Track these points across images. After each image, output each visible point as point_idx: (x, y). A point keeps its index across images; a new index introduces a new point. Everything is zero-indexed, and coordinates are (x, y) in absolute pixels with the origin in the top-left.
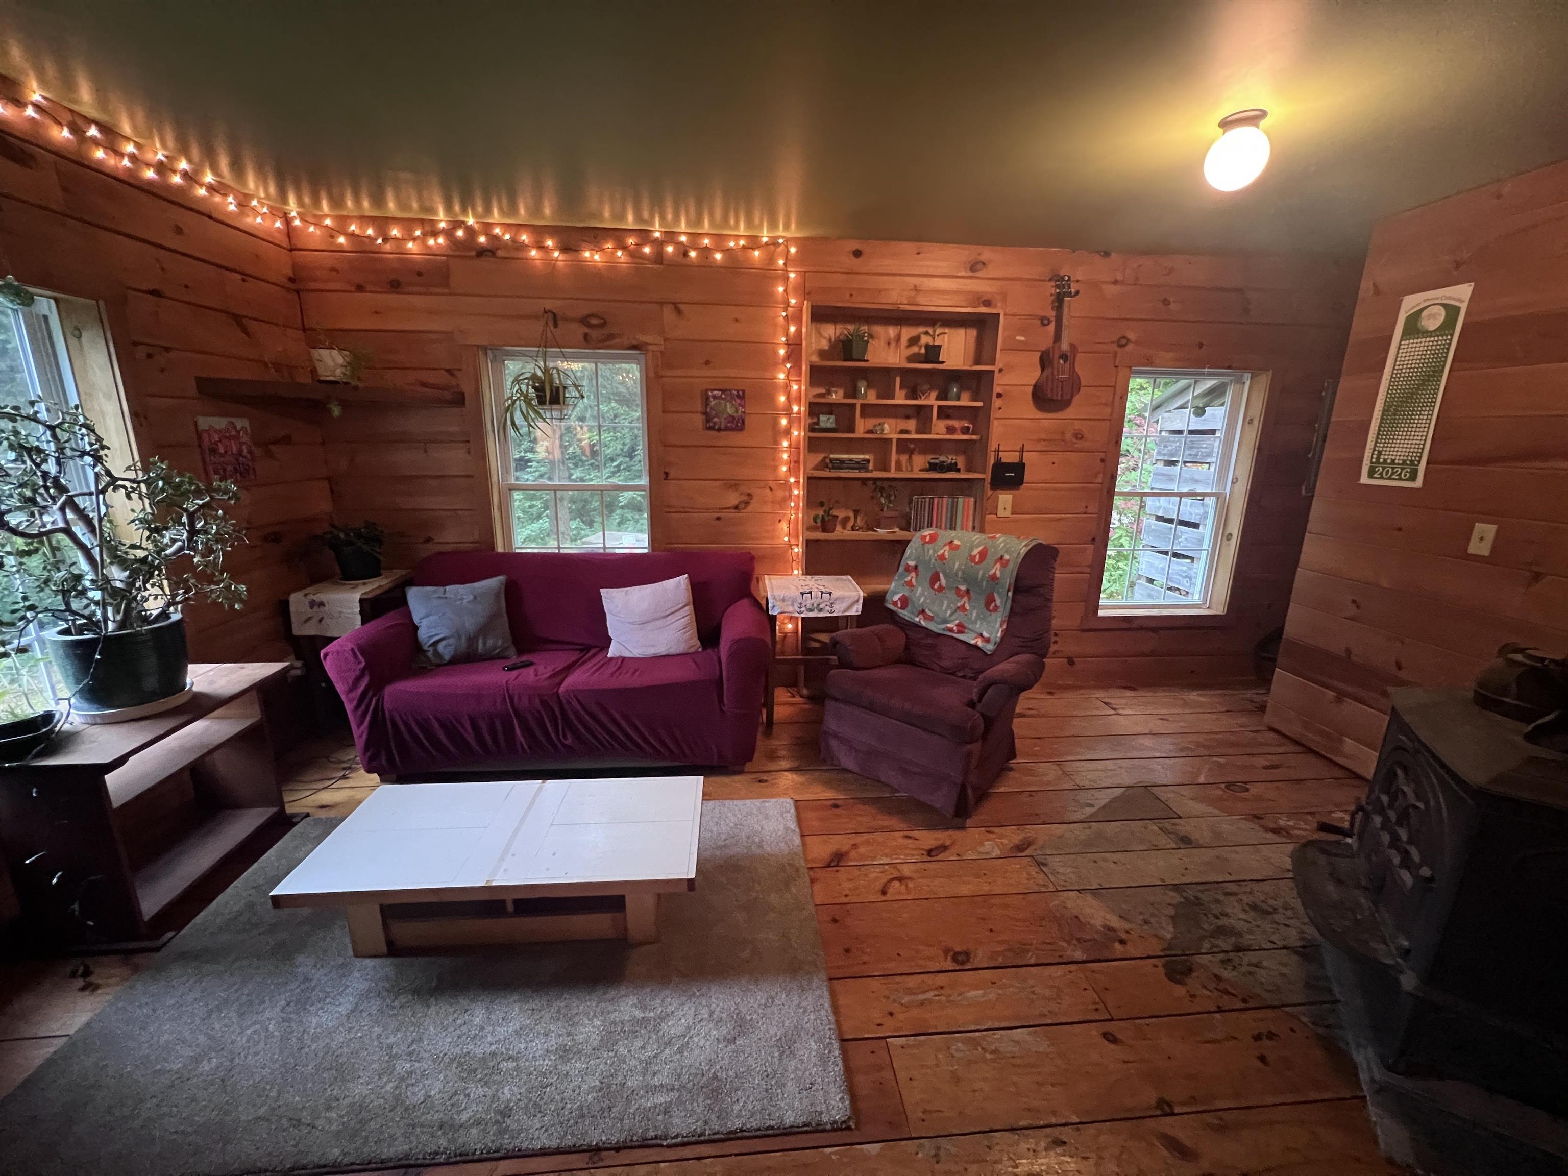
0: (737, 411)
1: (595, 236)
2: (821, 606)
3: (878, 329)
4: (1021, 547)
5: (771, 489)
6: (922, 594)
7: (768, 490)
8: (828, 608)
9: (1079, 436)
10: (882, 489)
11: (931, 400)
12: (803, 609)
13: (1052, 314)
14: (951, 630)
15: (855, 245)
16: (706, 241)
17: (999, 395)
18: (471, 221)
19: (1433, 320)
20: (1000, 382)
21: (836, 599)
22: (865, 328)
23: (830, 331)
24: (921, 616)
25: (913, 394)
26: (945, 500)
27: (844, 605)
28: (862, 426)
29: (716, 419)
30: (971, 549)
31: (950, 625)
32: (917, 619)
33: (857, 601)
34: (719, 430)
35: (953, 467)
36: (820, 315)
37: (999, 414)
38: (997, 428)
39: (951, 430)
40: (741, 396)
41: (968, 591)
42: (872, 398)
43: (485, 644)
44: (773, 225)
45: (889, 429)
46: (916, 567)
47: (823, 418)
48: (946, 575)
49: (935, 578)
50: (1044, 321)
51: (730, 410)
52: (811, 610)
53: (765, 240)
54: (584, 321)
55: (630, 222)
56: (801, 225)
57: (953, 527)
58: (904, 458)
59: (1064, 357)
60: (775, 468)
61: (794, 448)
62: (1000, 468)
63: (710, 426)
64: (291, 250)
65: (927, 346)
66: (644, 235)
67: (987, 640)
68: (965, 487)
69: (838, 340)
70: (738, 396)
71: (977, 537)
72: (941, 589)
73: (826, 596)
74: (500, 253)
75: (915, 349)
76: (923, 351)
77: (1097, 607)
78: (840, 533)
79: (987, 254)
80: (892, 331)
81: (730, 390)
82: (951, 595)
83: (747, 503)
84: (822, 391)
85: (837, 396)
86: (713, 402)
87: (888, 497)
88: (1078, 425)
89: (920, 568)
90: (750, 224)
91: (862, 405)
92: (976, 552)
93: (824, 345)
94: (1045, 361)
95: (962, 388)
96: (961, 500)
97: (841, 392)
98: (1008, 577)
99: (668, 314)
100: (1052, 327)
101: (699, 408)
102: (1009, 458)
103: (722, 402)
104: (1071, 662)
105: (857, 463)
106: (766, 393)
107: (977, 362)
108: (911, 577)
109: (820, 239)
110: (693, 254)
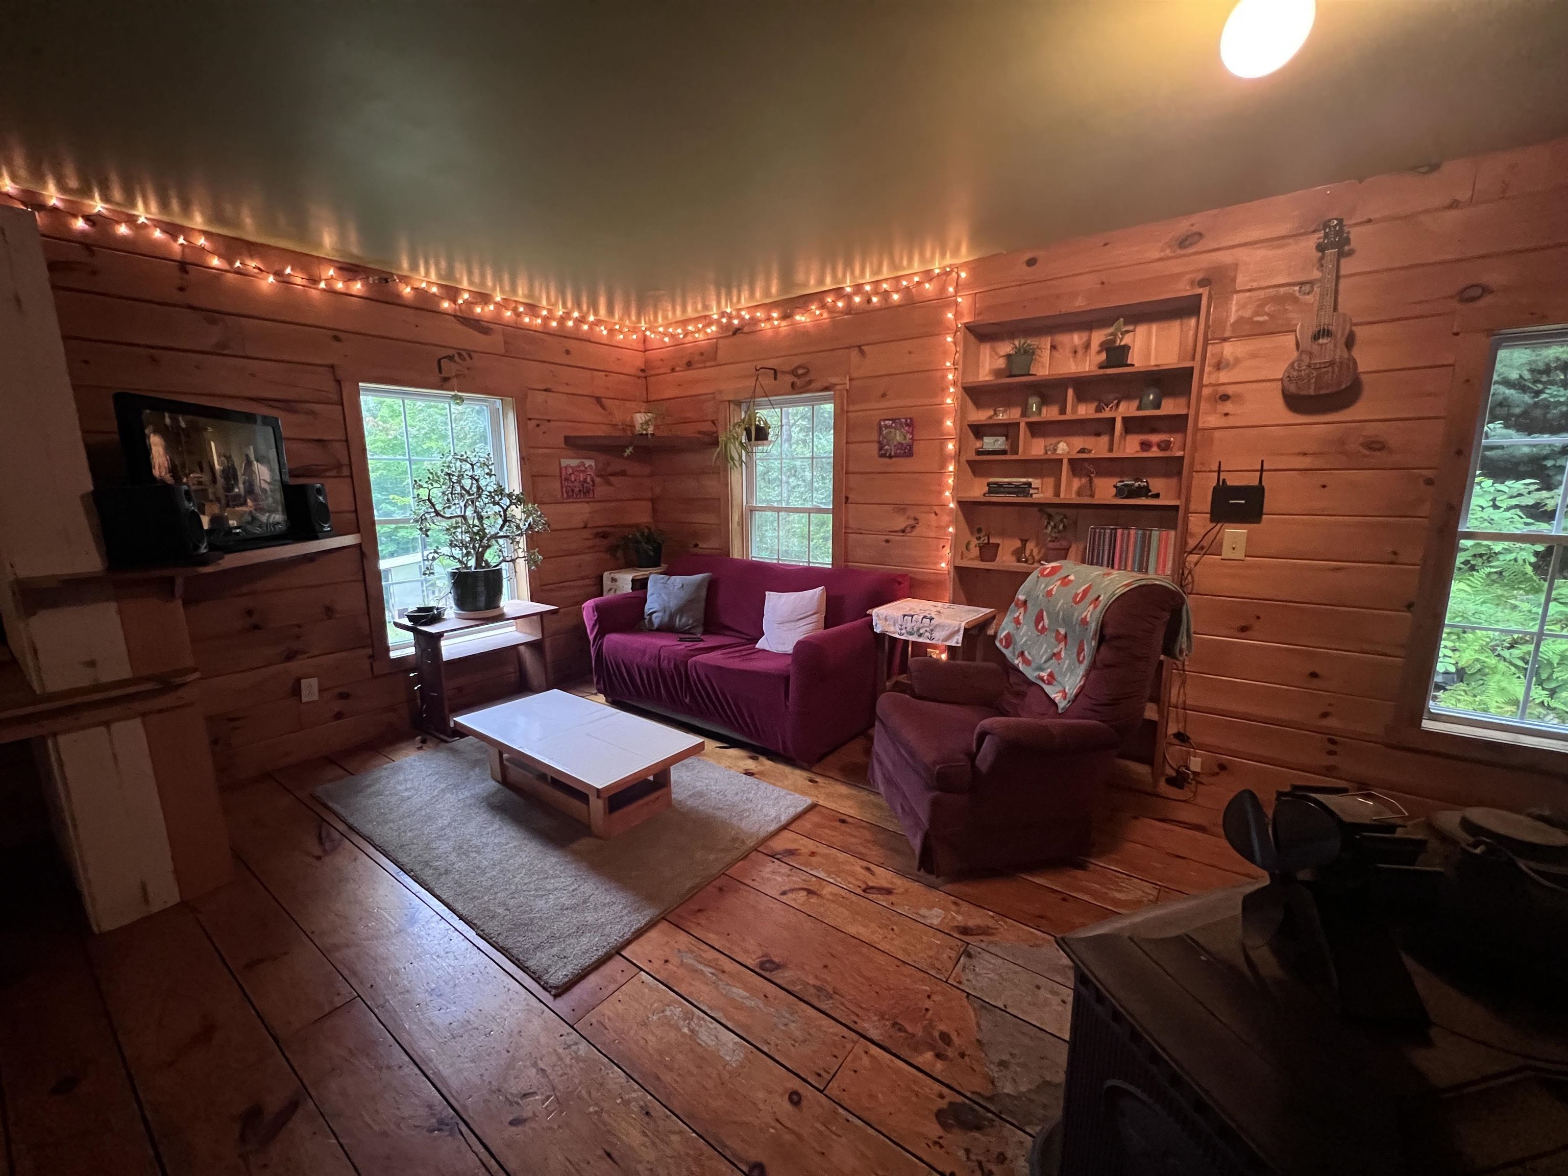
0: (905, 439)
1: (803, 301)
2: (921, 631)
5: (936, 514)
6: (1025, 634)
7: (933, 515)
8: (927, 634)
9: (1375, 446)
10: (1049, 516)
11: (1117, 411)
12: (903, 631)
14: (1042, 679)
15: (1028, 256)
16: (885, 286)
18: (729, 310)
20: (1215, 379)
21: (936, 626)
24: (1020, 659)
26: (1132, 532)
27: (945, 633)
28: (1035, 447)
29: (887, 447)
30: (1078, 589)
31: (1042, 674)
32: (1016, 662)
33: (958, 631)
34: (891, 457)
35: (1148, 492)
39: (1145, 446)
40: (910, 424)
41: (1065, 636)
44: (944, 255)
45: (1064, 448)
46: (1025, 602)
47: (988, 440)
48: (1050, 616)
50: (1306, 290)
51: (899, 438)
52: (911, 634)
53: (937, 271)
54: (794, 372)
55: (829, 284)
56: (971, 249)
58: (1080, 481)
59: (1324, 333)
60: (940, 493)
62: (1222, 493)
63: (883, 453)
64: (645, 351)
65: (1108, 349)
66: (838, 292)
67: (1065, 698)
68: (1162, 517)
69: (1011, 357)
70: (907, 425)
72: (1043, 630)
73: (927, 621)
74: (746, 329)
76: (1113, 353)
77: (1418, 716)
78: (1002, 563)
79: (1201, 221)
80: (1077, 339)
81: (899, 419)
82: (1051, 638)
83: (913, 527)
84: (992, 413)
85: (1005, 416)
86: (885, 432)
87: (1056, 526)
88: (1371, 430)
89: (1029, 604)
90: (923, 260)
92: (1082, 589)
93: (1001, 363)
95: (1161, 391)
96: (1155, 533)
97: (1010, 411)
98: (1095, 623)
99: (854, 353)
101: (875, 438)
102: (1241, 480)
103: (892, 430)
105: (1017, 487)
106: (935, 419)
107: (1185, 358)
108: (1019, 613)
109: (992, 257)
110: (875, 299)
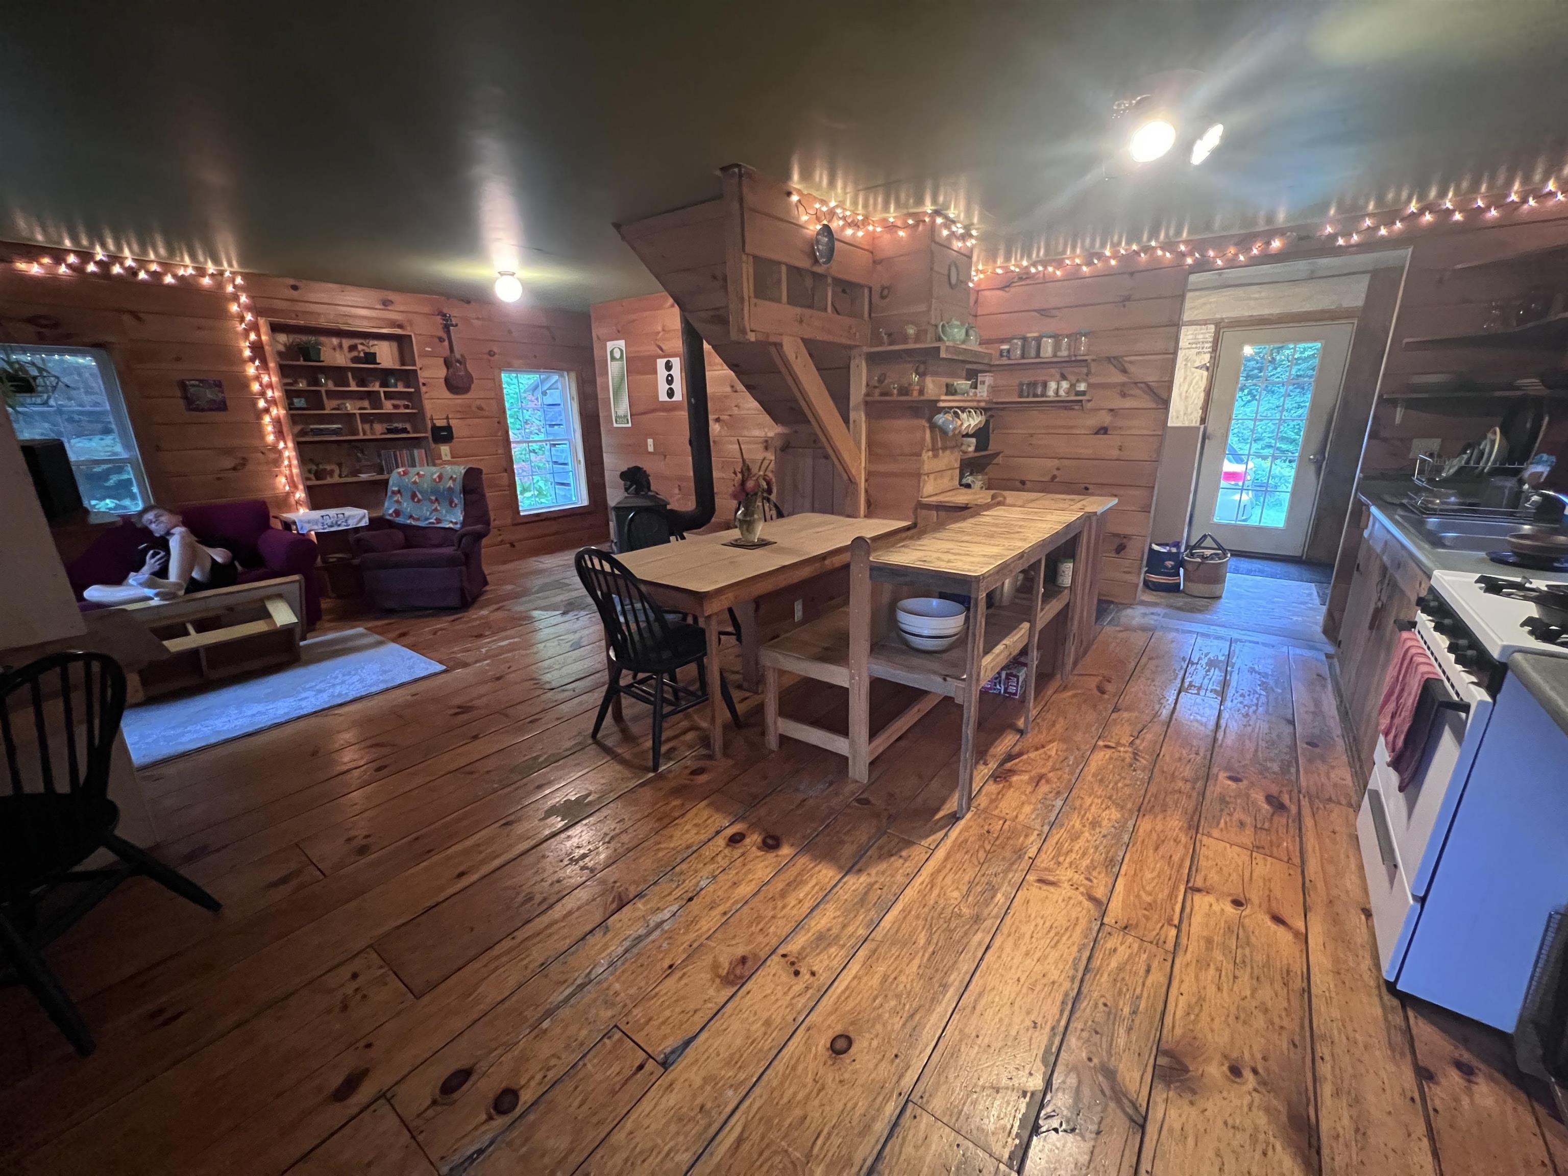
0: (217, 396)
2: (339, 523)
3: (323, 339)
4: (462, 470)
5: (264, 453)
6: (407, 506)
7: (260, 454)
8: (346, 524)
9: (480, 408)
10: (357, 447)
11: (376, 387)
13: (445, 336)
14: (432, 523)
15: (292, 282)
16: (155, 267)
17: (424, 384)
19: (617, 355)
20: (422, 376)
21: (349, 517)
22: (313, 339)
23: (282, 338)
24: (411, 519)
25: (362, 382)
26: (404, 452)
27: (355, 520)
28: (330, 405)
29: (198, 402)
30: (431, 476)
31: (431, 521)
32: (408, 522)
33: (364, 517)
34: (203, 410)
35: (404, 430)
36: (275, 328)
37: (427, 396)
38: (427, 405)
39: (396, 407)
40: (219, 385)
41: (436, 500)
42: (331, 386)
44: (217, 261)
45: (350, 407)
46: (399, 492)
47: (296, 400)
48: (421, 493)
49: (414, 496)
50: (441, 340)
51: (210, 395)
52: (332, 526)
53: (211, 271)
54: (32, 320)
55: (68, 243)
56: (241, 264)
57: (414, 465)
58: (367, 427)
59: (458, 361)
60: (262, 435)
61: (277, 422)
62: (436, 430)
63: (192, 406)
65: (365, 353)
66: (86, 256)
67: (456, 523)
68: (416, 442)
69: (291, 345)
70: (216, 386)
71: (434, 469)
72: (419, 501)
73: (341, 516)
75: (355, 354)
76: (362, 354)
77: (518, 512)
78: (329, 481)
79: (391, 296)
80: (335, 341)
81: (206, 381)
82: (427, 503)
83: (244, 465)
84: (291, 381)
85: (302, 385)
86: (192, 390)
87: (362, 452)
88: (478, 402)
89: (402, 492)
90: (193, 257)
91: (327, 392)
92: (435, 476)
93: (283, 348)
94: (447, 363)
95: (397, 380)
96: (416, 452)
97: (305, 382)
98: (458, 487)
99: (127, 318)
100: (446, 343)
101: (178, 394)
102: (440, 423)
103: (201, 389)
104: (512, 545)
105: (333, 430)
106: (243, 383)
107: (403, 364)
108: (397, 497)
109: (260, 275)
110: (142, 275)
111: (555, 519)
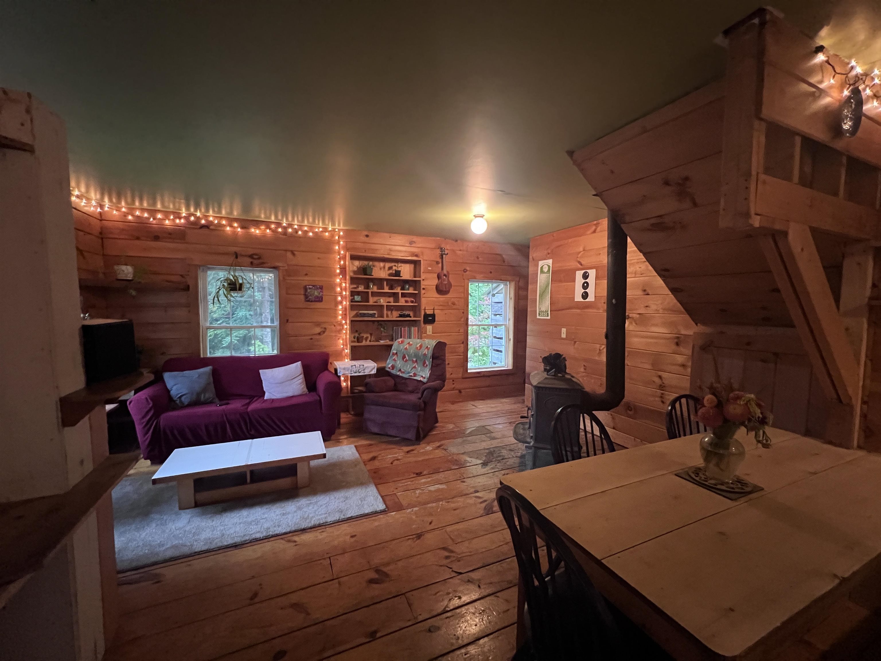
0: (319, 294)
1: (257, 223)
2: (360, 371)
3: (376, 264)
4: (433, 343)
5: (335, 326)
6: (399, 364)
7: (333, 326)
8: (363, 371)
9: (454, 304)
10: (381, 325)
11: (398, 290)
12: (352, 372)
13: (440, 260)
14: (411, 376)
15: (366, 233)
16: (306, 228)
17: (424, 289)
18: (198, 214)
19: (546, 269)
20: (423, 284)
21: (366, 367)
22: (371, 263)
23: (357, 263)
24: (400, 372)
25: (391, 288)
26: (406, 329)
27: (370, 369)
28: (372, 301)
29: (310, 297)
30: (417, 345)
31: (411, 374)
32: (398, 373)
33: (374, 368)
34: (312, 301)
35: (409, 316)
36: (353, 258)
37: (425, 296)
38: (424, 301)
39: (406, 302)
40: (321, 288)
41: (416, 361)
42: (375, 289)
43: (204, 397)
44: (333, 224)
45: (383, 301)
46: (396, 353)
47: (356, 297)
48: (408, 356)
49: (404, 357)
50: (437, 263)
51: (316, 293)
52: (356, 373)
53: (330, 229)
54: (251, 256)
55: (273, 219)
56: (344, 225)
57: (410, 337)
58: (389, 313)
59: (445, 275)
60: (336, 317)
61: (345, 309)
62: (426, 316)
63: (307, 299)
64: (101, 220)
65: (396, 271)
66: (279, 224)
67: (424, 378)
68: (414, 323)
69: (360, 267)
70: (320, 288)
71: (419, 341)
72: (406, 361)
73: (362, 367)
74: (211, 227)
75: (391, 271)
76: (394, 272)
77: (467, 369)
78: (364, 343)
79: (415, 239)
80: (382, 264)
81: (316, 286)
82: (410, 362)
83: (324, 332)
84: (355, 286)
85: (361, 288)
86: (309, 291)
87: (384, 328)
88: (453, 300)
89: (398, 354)
90: (324, 222)
91: (372, 292)
92: (418, 346)
93: (355, 269)
94: (439, 277)
95: (410, 286)
96: (413, 328)
97: (363, 287)
98: (430, 353)
99: (289, 254)
100: (440, 265)
101: (302, 292)
102: (428, 312)
103: (313, 290)
104: (460, 392)
105: (371, 314)
106: (332, 287)
107: (415, 277)
108: (395, 357)
109: (352, 230)
110: (300, 233)
111: (489, 376)
